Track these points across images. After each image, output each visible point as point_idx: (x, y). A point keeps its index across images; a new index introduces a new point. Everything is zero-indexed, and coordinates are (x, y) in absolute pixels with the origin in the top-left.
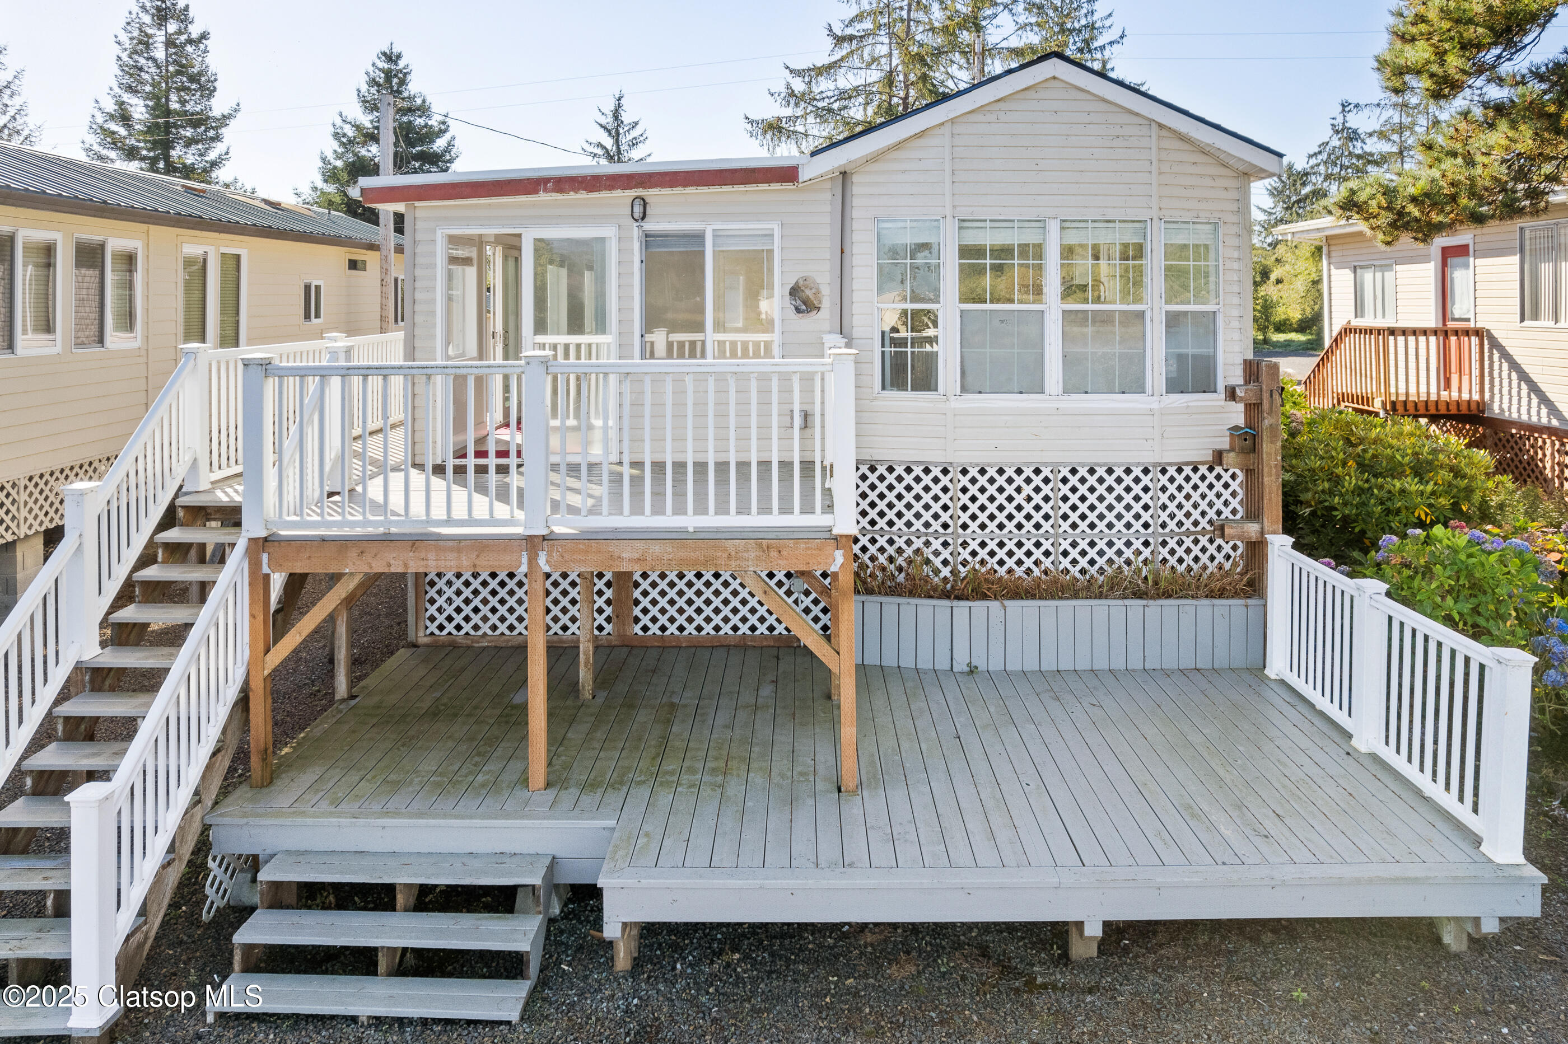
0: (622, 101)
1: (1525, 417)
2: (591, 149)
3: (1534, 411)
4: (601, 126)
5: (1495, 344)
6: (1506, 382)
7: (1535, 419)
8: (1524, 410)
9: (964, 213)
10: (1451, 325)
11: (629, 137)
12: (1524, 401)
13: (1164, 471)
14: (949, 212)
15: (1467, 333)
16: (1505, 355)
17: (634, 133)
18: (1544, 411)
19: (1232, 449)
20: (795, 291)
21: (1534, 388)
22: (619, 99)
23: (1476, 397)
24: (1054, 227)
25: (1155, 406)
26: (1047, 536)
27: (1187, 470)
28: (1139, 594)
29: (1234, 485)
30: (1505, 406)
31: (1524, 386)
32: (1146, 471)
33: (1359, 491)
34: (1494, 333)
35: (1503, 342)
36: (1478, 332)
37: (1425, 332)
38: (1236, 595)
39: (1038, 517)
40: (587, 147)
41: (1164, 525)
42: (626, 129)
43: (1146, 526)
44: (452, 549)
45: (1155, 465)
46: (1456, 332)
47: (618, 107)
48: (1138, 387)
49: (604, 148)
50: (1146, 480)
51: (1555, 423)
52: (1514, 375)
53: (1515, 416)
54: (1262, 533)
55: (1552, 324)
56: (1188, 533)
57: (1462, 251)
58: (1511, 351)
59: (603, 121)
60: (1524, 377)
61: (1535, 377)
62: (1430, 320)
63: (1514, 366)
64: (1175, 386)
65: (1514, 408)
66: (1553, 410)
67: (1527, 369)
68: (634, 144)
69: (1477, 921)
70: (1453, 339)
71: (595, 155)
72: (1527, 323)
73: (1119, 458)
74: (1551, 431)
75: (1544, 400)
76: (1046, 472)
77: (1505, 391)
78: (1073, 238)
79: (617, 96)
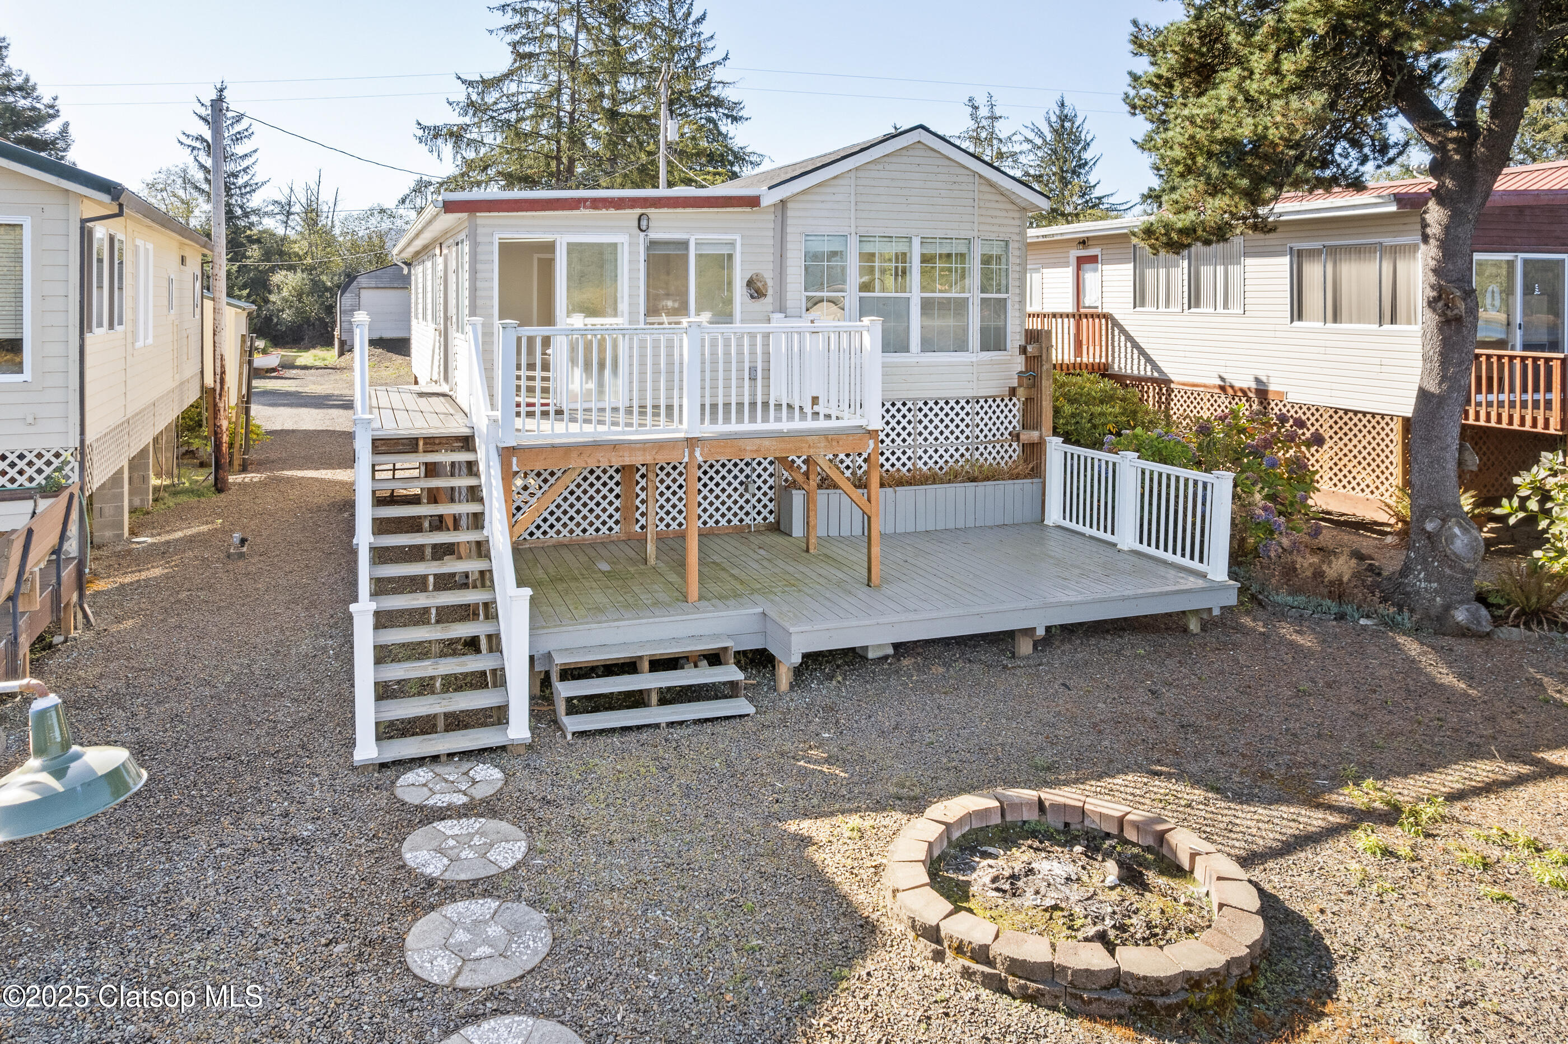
0: (225, 93)
1: (1136, 372)
2: (189, 142)
3: (1142, 368)
4: (200, 117)
5: (1116, 324)
6: (1123, 350)
7: (1142, 373)
8: (1135, 367)
9: (862, 231)
10: (1082, 310)
11: (233, 131)
12: (1136, 362)
13: (978, 402)
14: (853, 230)
15: (1098, 316)
16: (1123, 331)
17: (238, 128)
18: (1149, 368)
19: (1020, 385)
20: (750, 283)
21: (1142, 352)
22: (221, 90)
23: (1103, 360)
24: (916, 242)
25: (974, 359)
26: (909, 447)
27: (990, 401)
28: (973, 480)
29: (1015, 411)
30: (1122, 366)
31: (1135, 351)
32: (968, 402)
33: (1073, 415)
34: (1116, 317)
35: (1122, 322)
36: (1106, 316)
37: (1068, 316)
38: (1025, 477)
39: (904, 434)
40: (183, 139)
41: (977, 437)
42: (229, 122)
43: (967, 438)
44: (639, 449)
45: (973, 398)
46: (1086, 316)
47: (220, 99)
48: (961, 346)
49: (203, 140)
50: (967, 408)
51: (1156, 374)
52: (1129, 344)
53: (1129, 371)
54: (1041, 437)
55: (1154, 309)
56: (990, 442)
57: (1093, 259)
58: (1127, 328)
59: (204, 113)
60: (1135, 345)
61: (1143, 345)
62: (1069, 308)
63: (1129, 338)
64: (985, 347)
65: (1129, 367)
66: (1155, 366)
67: (1137, 340)
68: (238, 138)
69: (1210, 610)
70: (1085, 321)
71: (194, 148)
72: (1138, 309)
73: (952, 394)
74: (1153, 380)
75: (1149, 360)
76: (909, 404)
77: (1123, 355)
78: (929, 250)
79: (219, 86)
